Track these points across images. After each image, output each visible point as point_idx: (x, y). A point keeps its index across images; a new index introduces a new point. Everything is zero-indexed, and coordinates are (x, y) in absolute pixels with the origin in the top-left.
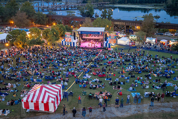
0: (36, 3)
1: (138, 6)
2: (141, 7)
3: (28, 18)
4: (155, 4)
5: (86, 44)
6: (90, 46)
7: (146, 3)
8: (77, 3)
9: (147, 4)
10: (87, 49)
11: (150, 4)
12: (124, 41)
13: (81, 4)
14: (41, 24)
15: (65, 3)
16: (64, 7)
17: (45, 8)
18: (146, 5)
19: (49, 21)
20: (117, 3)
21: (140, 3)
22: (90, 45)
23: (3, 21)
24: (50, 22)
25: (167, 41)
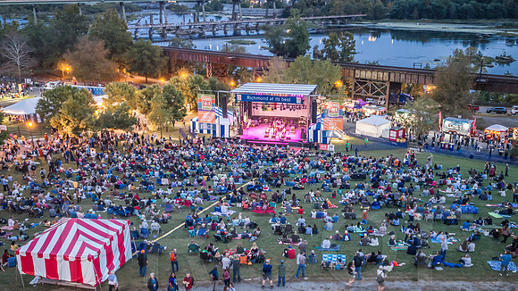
0: (147, 15)
1: (451, 28)
2: (459, 30)
3: (109, 57)
4: (507, 21)
5: (259, 133)
6: (270, 137)
7: (478, 17)
8: (266, 17)
9: (480, 21)
10: (257, 145)
11: (490, 21)
12: (374, 124)
13: (277, 19)
14: (145, 75)
15: (231, 17)
16: (225, 27)
17: (169, 30)
18: (478, 24)
19: (170, 68)
20: (387, 17)
21: (460, 18)
22: (270, 135)
23: (41, 65)
24: (173, 70)
25: (504, 129)
